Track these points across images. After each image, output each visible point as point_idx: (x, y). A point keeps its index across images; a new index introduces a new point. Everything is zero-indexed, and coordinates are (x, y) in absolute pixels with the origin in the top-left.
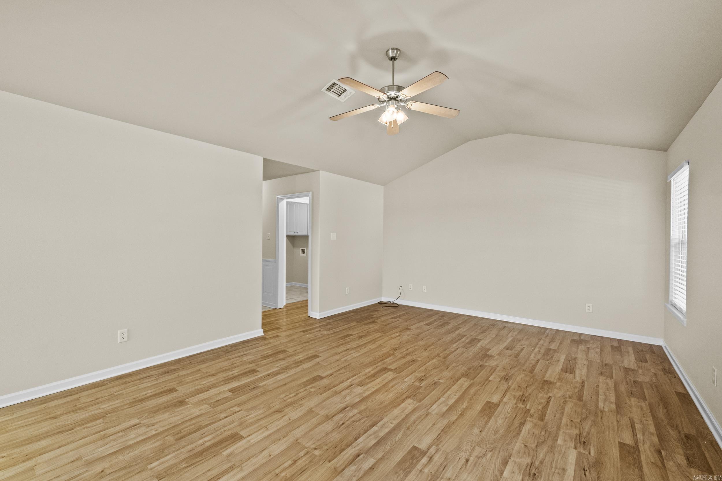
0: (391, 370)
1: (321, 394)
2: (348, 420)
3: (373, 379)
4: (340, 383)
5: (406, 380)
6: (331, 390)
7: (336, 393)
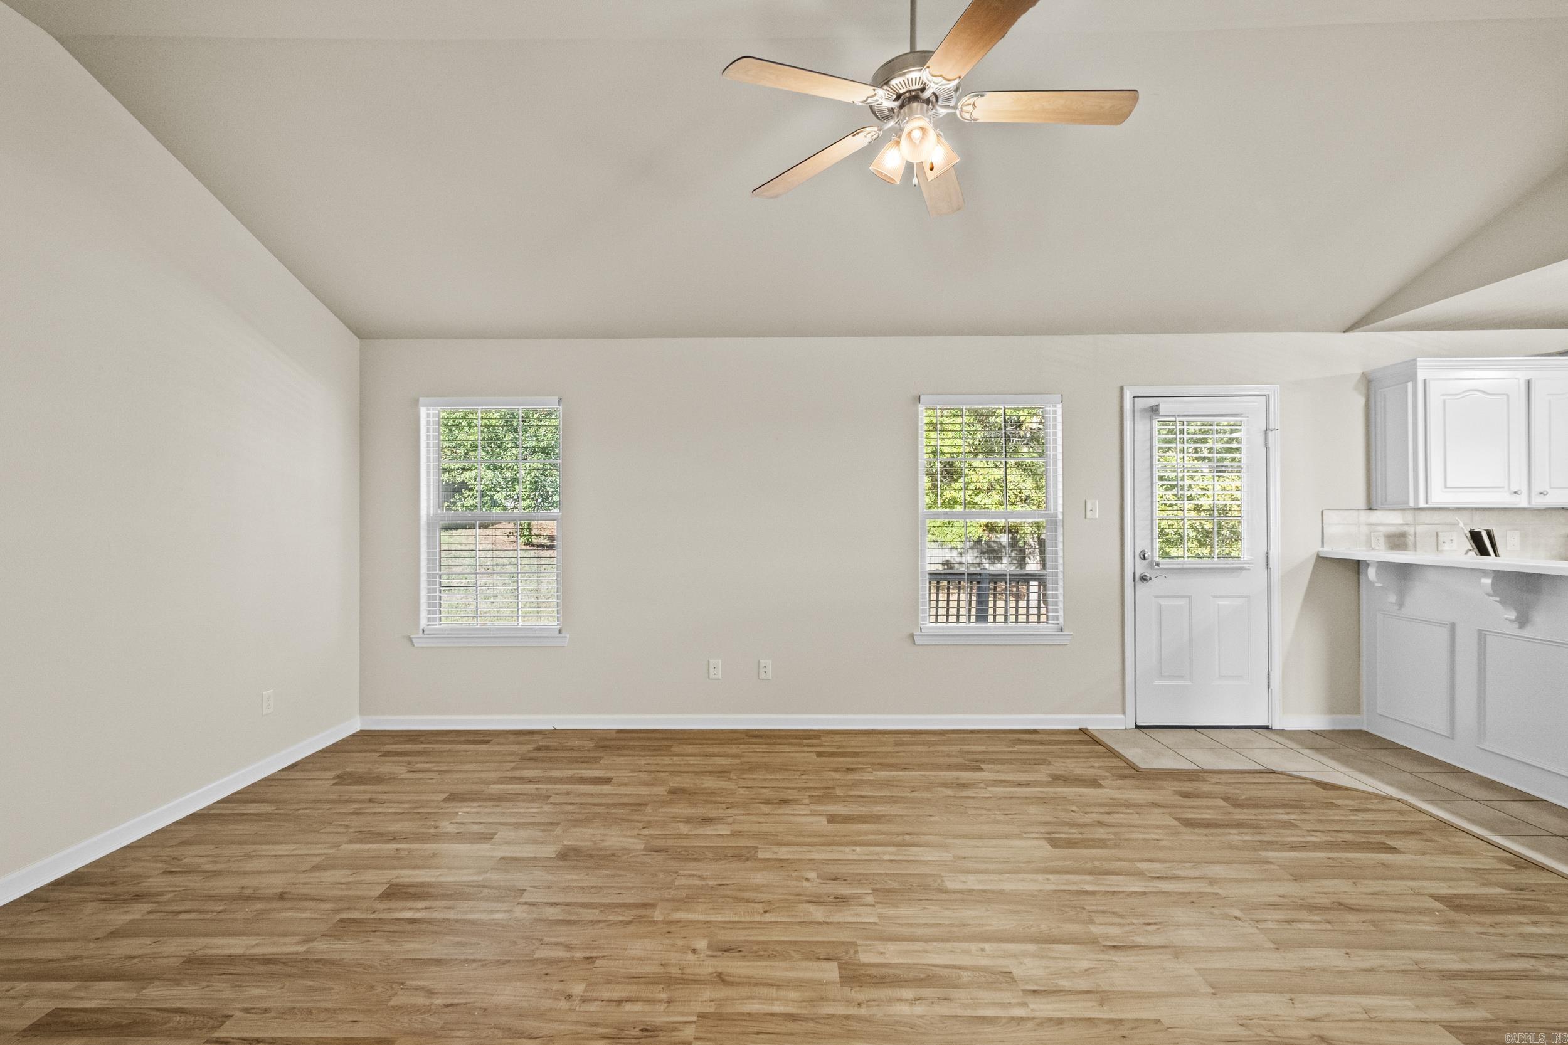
1: (1158, 1021)
2: (1133, 924)
4: (1060, 1021)
5: (876, 920)
6: (1113, 1016)
7: (1103, 997)
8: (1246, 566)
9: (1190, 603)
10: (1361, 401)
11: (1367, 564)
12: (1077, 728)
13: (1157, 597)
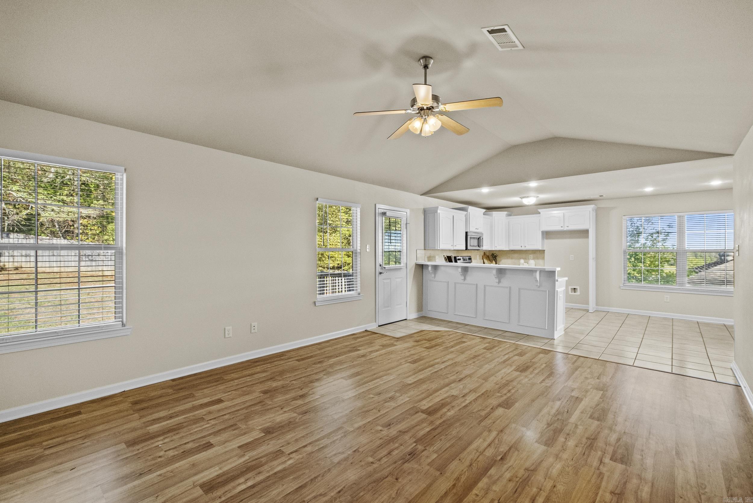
0: (423, 412)
3: (443, 402)
8: (402, 267)
9: (391, 280)
10: (423, 216)
11: (427, 266)
12: (364, 330)
13: (383, 279)
